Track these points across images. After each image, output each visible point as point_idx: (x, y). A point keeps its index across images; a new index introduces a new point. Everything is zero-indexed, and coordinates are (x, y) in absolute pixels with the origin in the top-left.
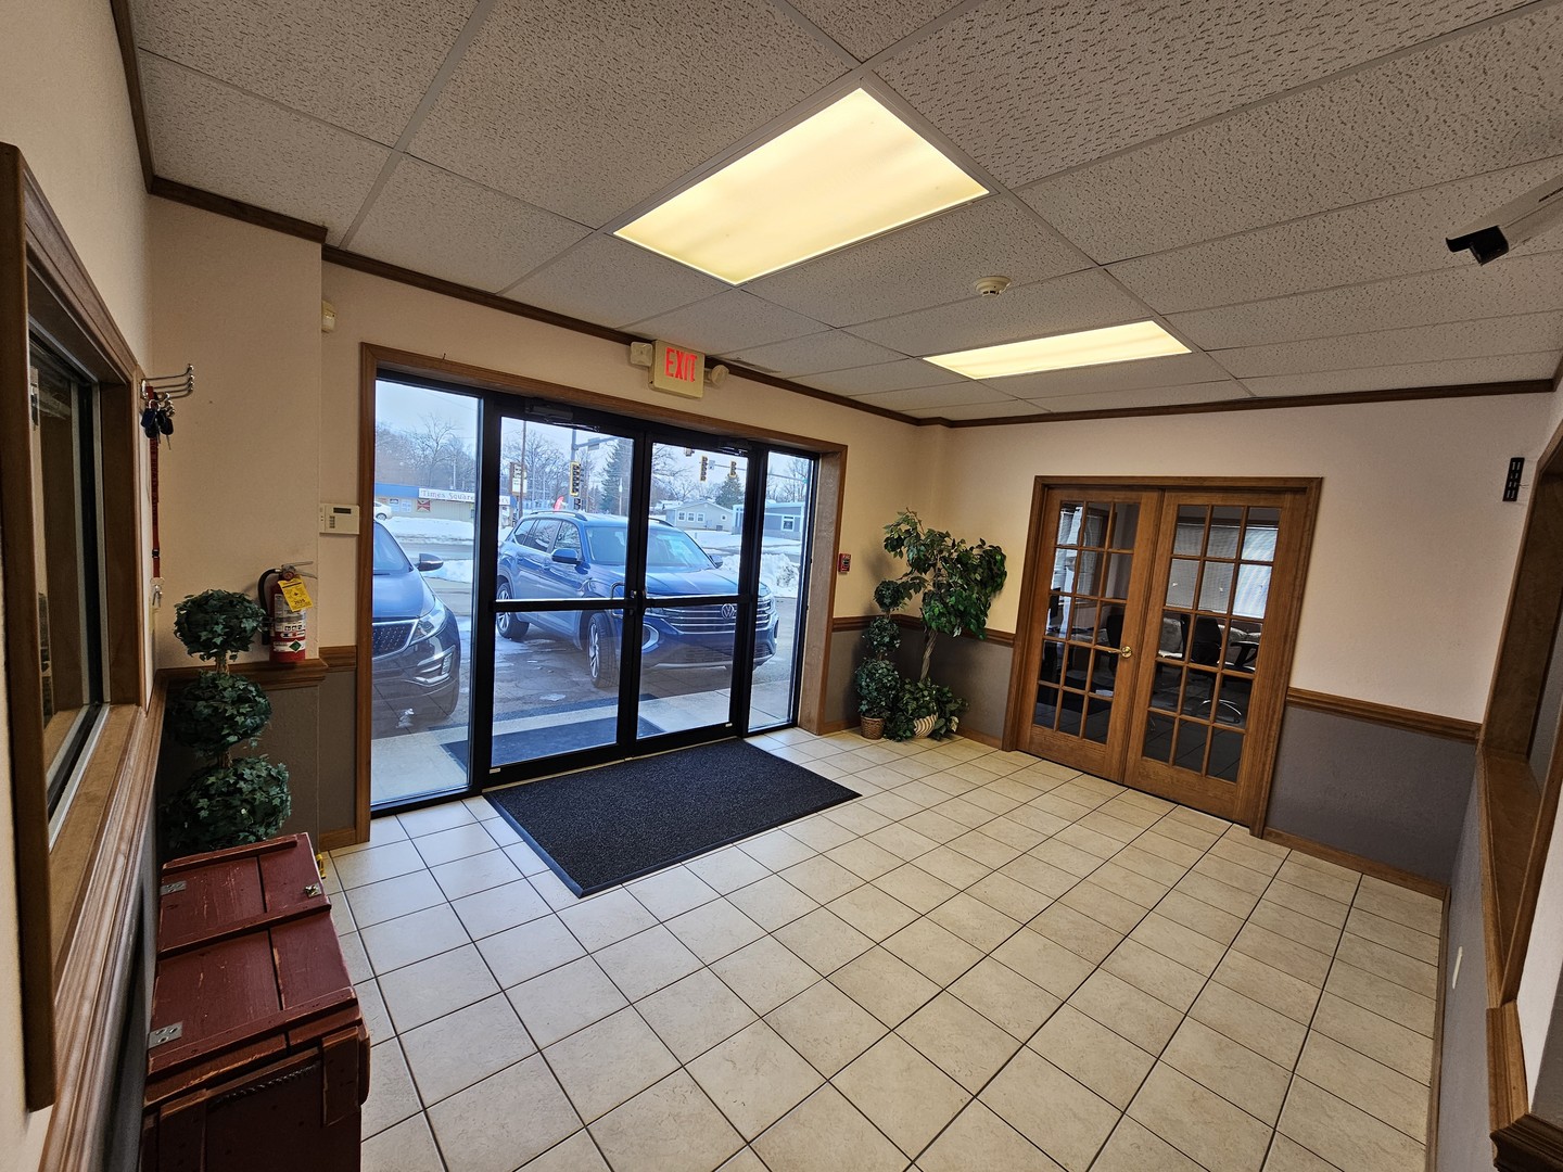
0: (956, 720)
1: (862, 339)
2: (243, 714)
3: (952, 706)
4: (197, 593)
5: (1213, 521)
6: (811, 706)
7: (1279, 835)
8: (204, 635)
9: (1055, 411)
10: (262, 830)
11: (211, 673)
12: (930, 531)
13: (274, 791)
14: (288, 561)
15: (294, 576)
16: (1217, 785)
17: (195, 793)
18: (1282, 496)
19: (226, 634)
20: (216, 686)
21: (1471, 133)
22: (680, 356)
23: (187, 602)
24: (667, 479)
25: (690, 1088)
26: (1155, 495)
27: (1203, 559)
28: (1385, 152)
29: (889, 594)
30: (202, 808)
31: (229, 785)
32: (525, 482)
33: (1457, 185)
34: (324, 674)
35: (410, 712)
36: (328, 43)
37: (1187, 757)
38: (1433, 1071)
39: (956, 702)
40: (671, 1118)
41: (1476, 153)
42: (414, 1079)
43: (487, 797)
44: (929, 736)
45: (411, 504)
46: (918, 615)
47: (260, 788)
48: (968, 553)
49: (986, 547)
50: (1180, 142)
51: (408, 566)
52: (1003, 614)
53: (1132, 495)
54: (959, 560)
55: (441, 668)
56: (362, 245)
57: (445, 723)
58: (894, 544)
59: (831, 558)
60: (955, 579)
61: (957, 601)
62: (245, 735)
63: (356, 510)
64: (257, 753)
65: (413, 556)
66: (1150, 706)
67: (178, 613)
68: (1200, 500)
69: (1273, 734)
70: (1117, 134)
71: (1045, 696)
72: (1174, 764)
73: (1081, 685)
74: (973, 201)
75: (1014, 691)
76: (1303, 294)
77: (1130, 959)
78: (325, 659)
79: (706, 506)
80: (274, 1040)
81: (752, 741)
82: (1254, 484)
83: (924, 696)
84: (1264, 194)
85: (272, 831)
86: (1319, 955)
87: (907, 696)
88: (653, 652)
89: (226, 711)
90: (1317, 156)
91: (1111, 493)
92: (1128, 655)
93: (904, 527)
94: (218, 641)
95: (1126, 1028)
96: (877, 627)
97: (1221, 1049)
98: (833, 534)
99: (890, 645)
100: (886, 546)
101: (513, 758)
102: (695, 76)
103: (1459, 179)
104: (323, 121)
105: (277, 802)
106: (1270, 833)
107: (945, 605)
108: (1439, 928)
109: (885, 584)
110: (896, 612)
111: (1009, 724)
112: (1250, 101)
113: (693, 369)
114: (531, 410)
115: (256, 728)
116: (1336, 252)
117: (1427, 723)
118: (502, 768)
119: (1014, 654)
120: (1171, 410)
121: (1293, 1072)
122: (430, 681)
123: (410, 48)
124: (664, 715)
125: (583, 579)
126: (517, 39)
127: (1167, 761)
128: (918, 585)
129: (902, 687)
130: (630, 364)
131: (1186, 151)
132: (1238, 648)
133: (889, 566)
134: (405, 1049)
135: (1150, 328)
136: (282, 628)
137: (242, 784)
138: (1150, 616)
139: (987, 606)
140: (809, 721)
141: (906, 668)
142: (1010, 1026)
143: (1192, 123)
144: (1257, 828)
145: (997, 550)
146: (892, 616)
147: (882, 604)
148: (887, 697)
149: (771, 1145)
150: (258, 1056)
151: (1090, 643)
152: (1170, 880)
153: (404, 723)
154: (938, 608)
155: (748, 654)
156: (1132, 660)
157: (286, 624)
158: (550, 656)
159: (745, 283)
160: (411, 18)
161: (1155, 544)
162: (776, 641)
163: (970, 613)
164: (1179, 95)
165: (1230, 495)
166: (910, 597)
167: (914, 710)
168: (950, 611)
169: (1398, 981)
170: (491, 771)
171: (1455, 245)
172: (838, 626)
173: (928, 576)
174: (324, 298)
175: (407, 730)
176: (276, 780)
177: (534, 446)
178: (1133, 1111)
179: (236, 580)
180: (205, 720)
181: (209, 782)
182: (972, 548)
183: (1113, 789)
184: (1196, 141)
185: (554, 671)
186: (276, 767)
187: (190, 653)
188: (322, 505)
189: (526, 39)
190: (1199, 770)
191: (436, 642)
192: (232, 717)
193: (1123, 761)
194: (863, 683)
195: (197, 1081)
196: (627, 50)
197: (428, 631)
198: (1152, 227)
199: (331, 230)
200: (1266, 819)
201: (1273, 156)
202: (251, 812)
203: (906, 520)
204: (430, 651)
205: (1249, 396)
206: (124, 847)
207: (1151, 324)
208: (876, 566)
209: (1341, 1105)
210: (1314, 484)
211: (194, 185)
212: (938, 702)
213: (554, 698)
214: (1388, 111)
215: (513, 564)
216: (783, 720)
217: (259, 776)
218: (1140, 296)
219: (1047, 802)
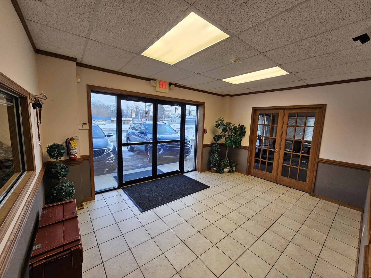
0: (235, 168)
1: (205, 76)
2: (62, 172)
3: (233, 165)
4: (51, 145)
5: (298, 116)
6: (199, 165)
7: (317, 196)
8: (53, 154)
9: (257, 91)
10: (68, 198)
11: (55, 163)
12: (227, 122)
13: (71, 189)
14: (72, 136)
15: (74, 140)
16: (301, 183)
17: (53, 190)
18: (316, 109)
19: (57, 153)
20: (56, 165)
21: (358, 9)
22: (162, 83)
23: (49, 147)
24: (168, 113)
25: (165, 259)
26: (283, 111)
27: (296, 126)
28: (334, 16)
29: (217, 138)
30: (55, 193)
31: (60, 188)
32: (135, 115)
33: (356, 23)
34: (82, 162)
35: (107, 169)
36: (65, 13)
37: (293, 176)
38: (357, 257)
39: (234, 164)
40: (160, 266)
41: (360, 14)
42: (101, 256)
43: (122, 189)
44: (228, 172)
45: (110, 121)
46: (224, 143)
47: (68, 188)
48: (236, 127)
49: (241, 126)
50: (277, 18)
51: (105, 136)
52: (245, 142)
53: (277, 111)
54: (233, 129)
55: (112, 159)
56: (85, 62)
57: (114, 172)
58: (217, 126)
59: (202, 130)
60: (233, 134)
61: (233, 139)
62: (63, 176)
63: (88, 124)
64: (66, 180)
65: (106, 133)
66: (283, 163)
67: (47, 149)
68: (294, 111)
69: (315, 170)
70: (260, 17)
71: (257, 161)
72: (290, 178)
73: (265, 159)
74: (226, 39)
75: (249, 160)
76: (317, 56)
77: (276, 227)
78: (83, 158)
79: (177, 118)
80: (60, 249)
81: (185, 174)
82: (308, 107)
83: (226, 163)
84: (302, 30)
85: (71, 198)
86: (327, 226)
87: (222, 162)
88: (162, 154)
89: (58, 171)
90: (315, 19)
91: (272, 111)
92: (277, 151)
93: (220, 122)
94: (56, 155)
95: (274, 245)
96: (214, 146)
97: (299, 251)
98: (202, 124)
99: (217, 150)
100: (216, 126)
101: (129, 180)
102: (151, 13)
103: (356, 22)
104: (69, 33)
105: (71, 191)
106: (315, 195)
107: (230, 140)
108: (360, 219)
109: (216, 136)
110: (219, 142)
111: (248, 169)
112: (295, 5)
113: (166, 86)
114: (128, 98)
115: (66, 175)
116: (324, 44)
117: (356, 166)
118: (126, 182)
119: (248, 152)
120: (286, 89)
121: (318, 257)
122: (110, 162)
123: (84, 13)
124: (164, 169)
125: (146, 137)
126: (108, 8)
127: (288, 177)
128: (224, 136)
129: (221, 161)
130: (151, 86)
131: (279, 20)
132: (308, 148)
133: (217, 131)
134: (100, 248)
135: (277, 68)
136: (71, 151)
137: (63, 187)
138: (282, 141)
139: (241, 140)
140: (199, 169)
141: (222, 156)
142: (244, 244)
143: (280, 12)
144: (312, 193)
145: (243, 126)
146: (218, 143)
147: (215, 140)
148: (217, 163)
149: (183, 273)
150: (56, 252)
151: (267, 148)
152: (288, 207)
153: (105, 172)
154: (229, 141)
155: (183, 153)
156: (278, 152)
157: (72, 151)
158: (139, 155)
159: (174, 64)
160: (82, 5)
161: (283, 123)
162: (191, 150)
163: (237, 142)
164: (275, 5)
165: (302, 110)
166: (222, 139)
167: (224, 166)
168: (231, 142)
169: (348, 233)
170: (123, 183)
171: (355, 39)
172: (205, 146)
173: (226, 133)
174: (77, 75)
175: (106, 174)
176: (71, 186)
177: (137, 107)
178: (275, 266)
179: (60, 141)
180: (54, 173)
181: (56, 187)
182: (237, 126)
183: (274, 184)
184: (282, 18)
185: (140, 159)
186: (71, 183)
187: (50, 158)
188: (80, 123)
189: (110, 7)
190: (296, 179)
191: (111, 153)
192: (60, 172)
193: (277, 177)
194: (211, 160)
195: (42, 258)
196: (133, 8)
197: (109, 151)
198: (274, 42)
199: (77, 58)
200: (314, 191)
201: (303, 20)
202: (66, 194)
203: (220, 120)
204: (110, 155)
205: (306, 84)
206: (27, 204)
207: (278, 67)
208: (214, 131)
209: (331, 266)
210: (324, 106)
211: (45, 50)
212: (230, 164)
213: (140, 165)
214: (333, 4)
215: (130, 134)
216: (192, 169)
217: (67, 186)
218: (274, 60)
219: (257, 188)
